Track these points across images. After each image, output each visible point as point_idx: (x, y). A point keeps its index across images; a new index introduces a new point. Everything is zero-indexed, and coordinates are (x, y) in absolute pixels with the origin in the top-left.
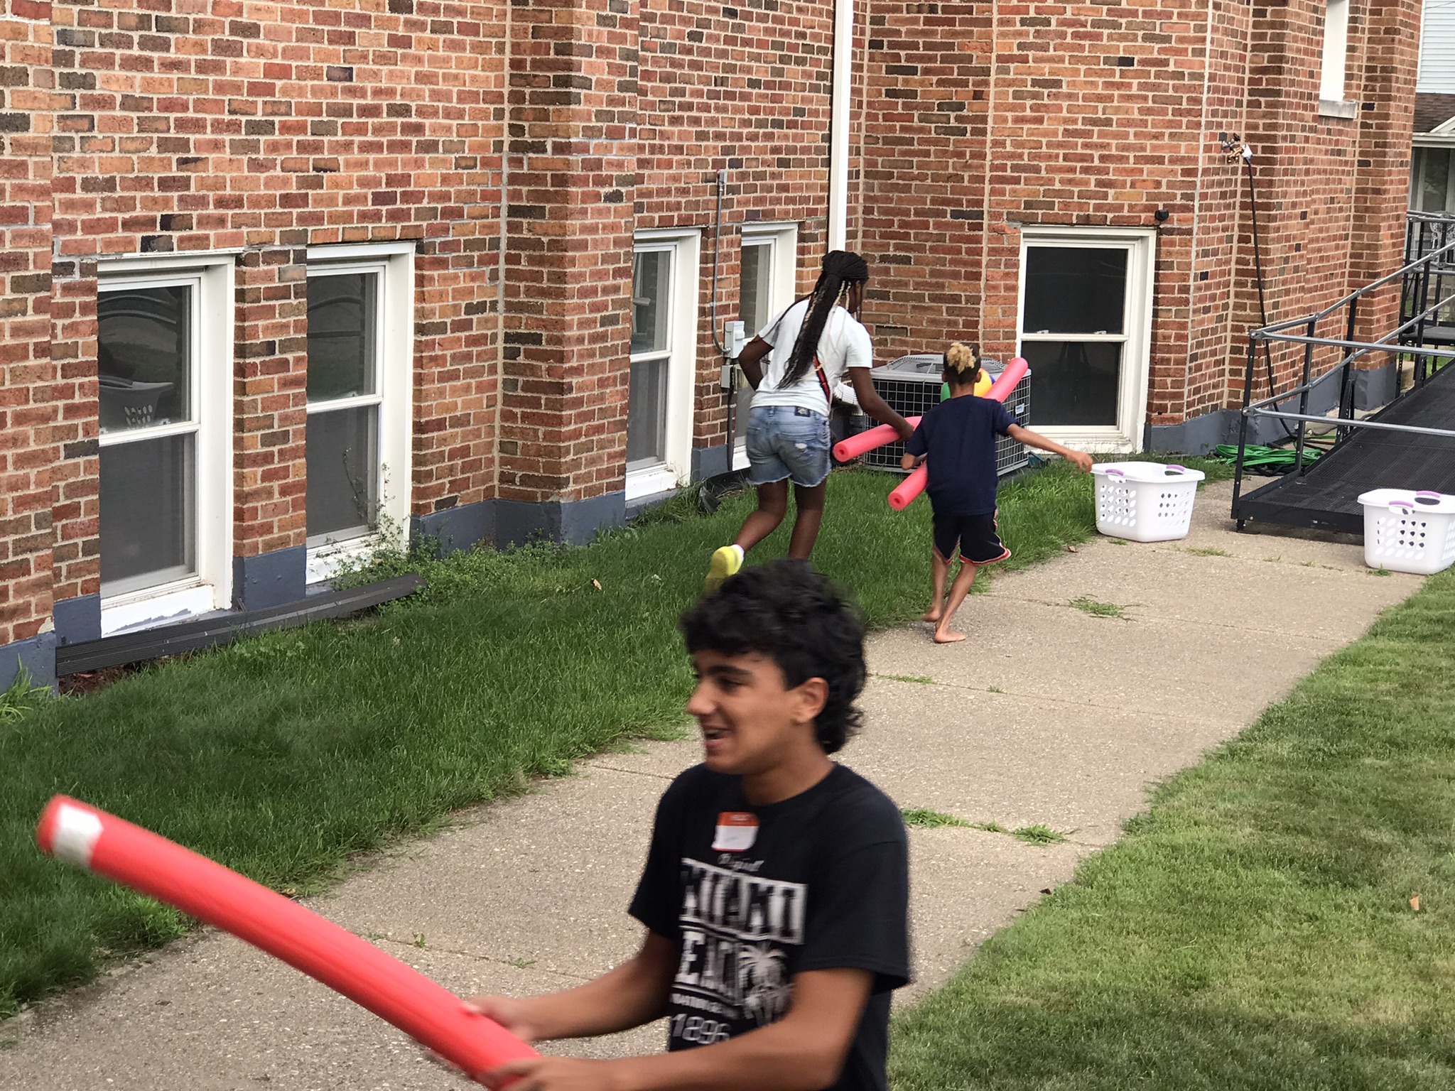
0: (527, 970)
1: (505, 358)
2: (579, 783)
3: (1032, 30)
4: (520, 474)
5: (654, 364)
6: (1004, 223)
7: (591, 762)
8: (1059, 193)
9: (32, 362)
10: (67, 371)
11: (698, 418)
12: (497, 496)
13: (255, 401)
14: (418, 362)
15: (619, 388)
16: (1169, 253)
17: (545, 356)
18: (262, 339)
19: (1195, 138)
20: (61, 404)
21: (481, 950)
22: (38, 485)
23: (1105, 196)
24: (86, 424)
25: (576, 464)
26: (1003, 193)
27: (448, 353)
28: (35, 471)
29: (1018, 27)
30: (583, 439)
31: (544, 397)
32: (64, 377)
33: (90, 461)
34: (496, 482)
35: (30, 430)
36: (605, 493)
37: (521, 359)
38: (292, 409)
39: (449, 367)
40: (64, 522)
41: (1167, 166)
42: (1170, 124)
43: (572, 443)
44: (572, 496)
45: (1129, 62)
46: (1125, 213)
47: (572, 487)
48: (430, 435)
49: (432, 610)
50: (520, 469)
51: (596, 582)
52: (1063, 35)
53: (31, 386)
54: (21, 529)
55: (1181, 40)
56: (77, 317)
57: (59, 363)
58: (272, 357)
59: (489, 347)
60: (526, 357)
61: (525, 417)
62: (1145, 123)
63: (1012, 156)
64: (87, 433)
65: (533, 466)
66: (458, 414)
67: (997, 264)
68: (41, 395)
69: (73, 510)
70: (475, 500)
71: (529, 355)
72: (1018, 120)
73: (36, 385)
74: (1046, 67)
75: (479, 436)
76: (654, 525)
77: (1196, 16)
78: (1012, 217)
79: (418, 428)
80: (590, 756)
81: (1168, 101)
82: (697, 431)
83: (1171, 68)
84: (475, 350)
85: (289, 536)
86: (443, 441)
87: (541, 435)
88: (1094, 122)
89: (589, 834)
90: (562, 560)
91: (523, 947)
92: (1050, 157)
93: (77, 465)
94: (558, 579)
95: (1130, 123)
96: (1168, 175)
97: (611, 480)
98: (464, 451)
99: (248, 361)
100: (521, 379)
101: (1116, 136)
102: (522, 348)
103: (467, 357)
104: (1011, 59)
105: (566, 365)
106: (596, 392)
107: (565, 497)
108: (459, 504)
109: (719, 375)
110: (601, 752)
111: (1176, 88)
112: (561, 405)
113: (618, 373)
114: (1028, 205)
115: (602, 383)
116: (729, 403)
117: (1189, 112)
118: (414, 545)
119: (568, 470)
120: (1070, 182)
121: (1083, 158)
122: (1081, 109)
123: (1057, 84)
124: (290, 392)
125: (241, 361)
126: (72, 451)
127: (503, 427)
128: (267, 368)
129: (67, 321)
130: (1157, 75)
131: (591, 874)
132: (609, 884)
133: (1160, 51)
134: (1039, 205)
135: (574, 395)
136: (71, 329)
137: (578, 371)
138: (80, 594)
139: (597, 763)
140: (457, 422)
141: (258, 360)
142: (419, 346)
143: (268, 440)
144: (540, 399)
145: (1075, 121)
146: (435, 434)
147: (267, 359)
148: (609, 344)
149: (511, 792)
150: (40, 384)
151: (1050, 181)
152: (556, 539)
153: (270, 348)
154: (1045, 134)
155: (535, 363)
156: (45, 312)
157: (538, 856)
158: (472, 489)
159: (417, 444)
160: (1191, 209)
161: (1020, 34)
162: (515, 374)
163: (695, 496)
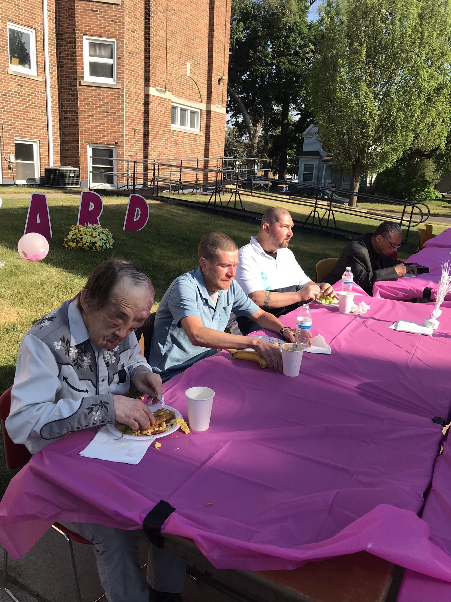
3: (87, 105)
6: (83, 143)
8: (95, 138)
16: (119, 150)
19: (123, 128)
23: (105, 138)
26: (83, 137)
29: (84, 105)
41: (117, 133)
42: (117, 125)
45: (108, 112)
46: (109, 142)
52: (93, 107)
55: (118, 109)
62: (112, 125)
63: (84, 130)
67: (83, 151)
72: (85, 123)
74: (90, 113)
77: (121, 104)
78: (85, 142)
81: (117, 120)
83: (117, 114)
88: (101, 124)
92: (92, 130)
95: (109, 124)
96: (118, 136)
101: (106, 127)
104: (83, 111)
111: (118, 118)
114: (88, 139)
117: (121, 123)
120: (97, 135)
121: (99, 131)
122: (98, 121)
123: (93, 116)
130: (114, 115)
133: (114, 111)
134: (91, 140)
145: (97, 124)
151: (93, 135)
154: (91, 126)
160: (123, 142)
161: (84, 106)
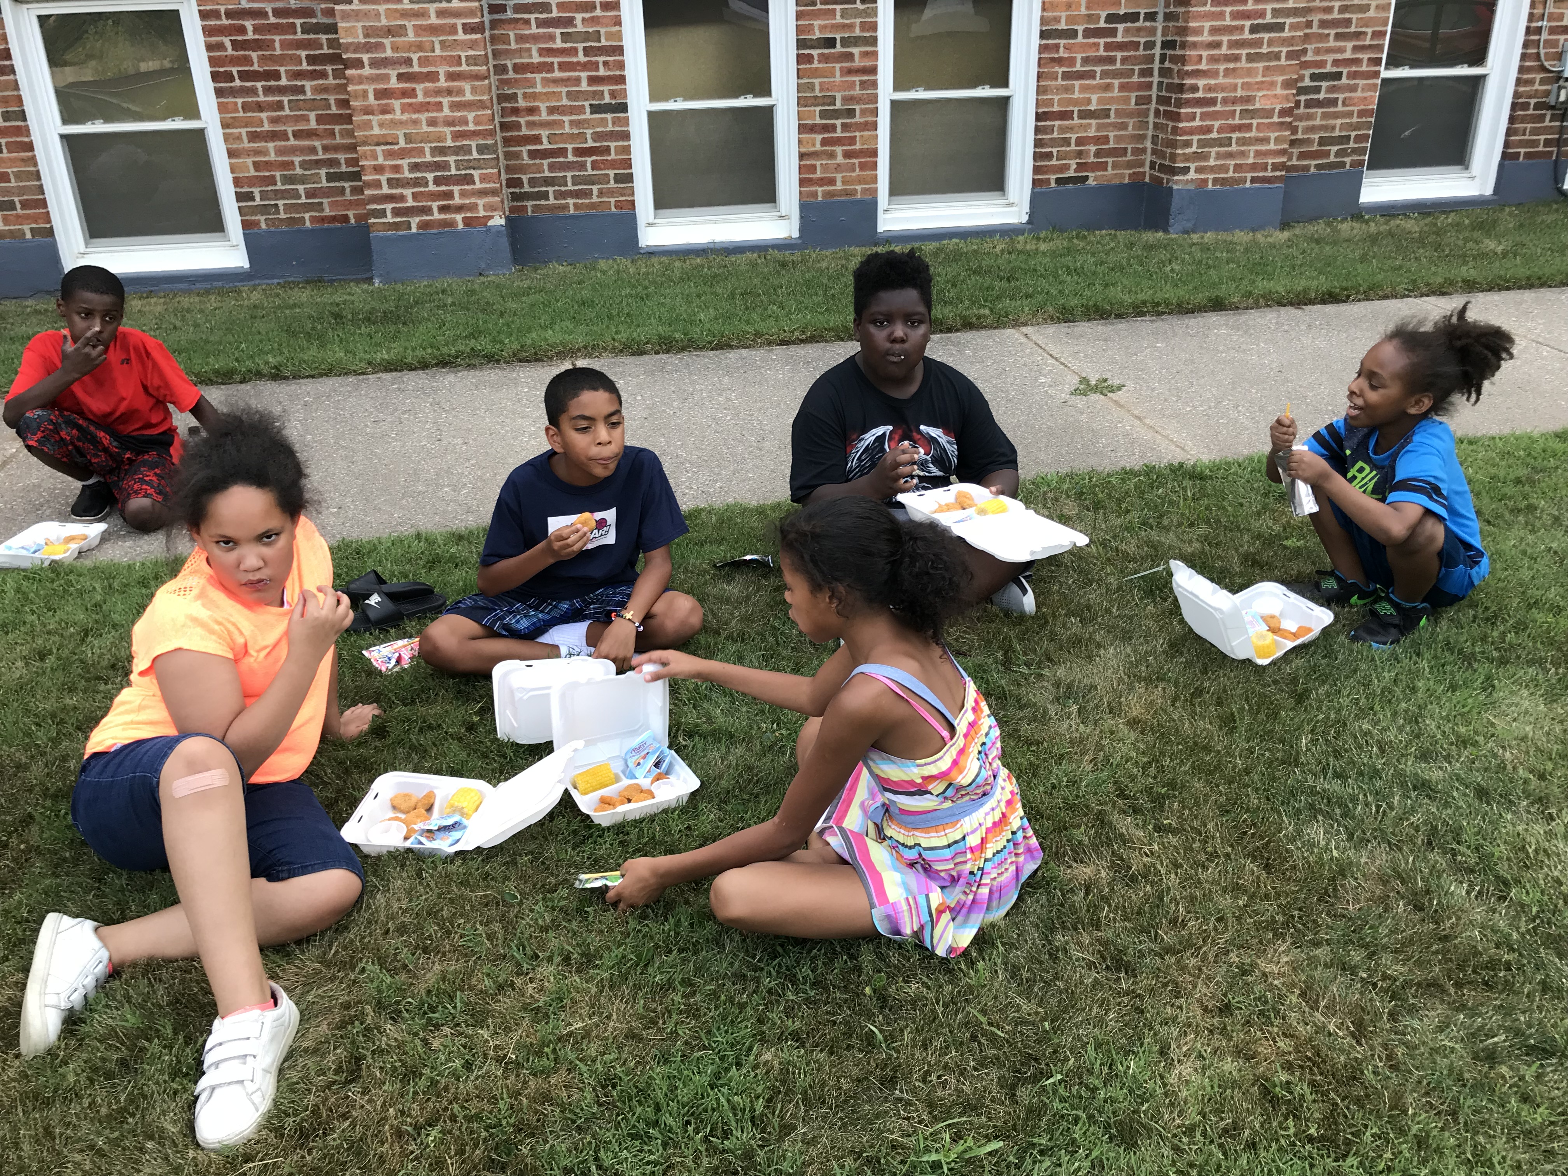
1: (1159, 62)
4: (1159, 162)
5: (1445, 80)
9: (461, 37)
10: (589, 51)
11: (1508, 132)
13: (811, 84)
17: (1177, 60)
18: (822, 35)
20: (584, 74)
22: (476, 123)
24: (612, 90)
25: (1200, 157)
27: (1076, 56)
28: (473, 114)
30: (1214, 135)
31: (1174, 96)
32: (585, 55)
33: (618, 117)
34: (1147, 169)
36: (1249, 186)
37: (1167, 63)
38: (859, 92)
39: (1079, 68)
40: (594, 158)
43: (1196, 137)
44: (1192, 184)
47: (1193, 176)
48: (1055, 123)
50: (1159, 158)
53: (463, 54)
54: (462, 153)
56: (598, 13)
57: (580, 46)
58: (832, 51)
59: (1141, 52)
60: (1169, 61)
61: (1164, 113)
64: (614, 97)
65: (1164, 156)
66: (1092, 108)
69: (601, 151)
70: (1116, 181)
75: (1123, 129)
82: (1506, 144)
84: (1119, 54)
85: (856, 190)
86: (1069, 129)
87: (1169, 129)
93: (603, 119)
98: (1100, 140)
99: (807, 52)
100: (1165, 81)
102: (1168, 53)
103: (1108, 60)
105: (1189, 68)
106: (1239, 94)
107: (1179, 183)
108: (1091, 182)
109: (1547, 93)
112: (1181, 103)
113: (1280, 78)
115: (1250, 87)
116: (1562, 121)
119: (1188, 161)
124: (856, 78)
125: (801, 51)
126: (598, 109)
127: (1154, 123)
128: (828, 59)
135: (1200, 95)
136: (593, 21)
138: (613, 209)
140: (1088, 115)
141: (819, 52)
143: (831, 115)
144: (1172, 98)
146: (1060, 123)
147: (826, 51)
153: (830, 43)
155: (1173, 66)
158: (1110, 172)
162: (1163, 76)
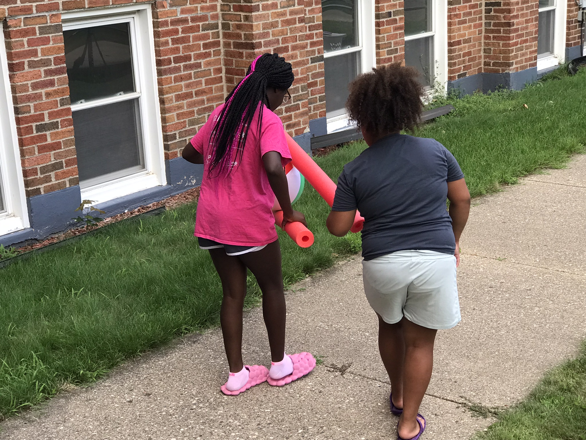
0: (503, 262)
1: (485, 13)
2: (521, 187)
4: (493, 62)
5: (549, 12)
7: (526, 178)
9: (298, 25)
10: (311, 28)
11: (568, 34)
12: (483, 71)
13: (384, 37)
14: (449, 17)
15: (534, 23)
17: (502, 11)
18: (386, 11)
20: (309, 41)
21: (484, 254)
22: (302, 74)
24: (318, 49)
25: (516, 56)
27: (462, 12)
28: (300, 68)
30: (519, 46)
31: (502, 29)
32: (309, 30)
33: (320, 64)
34: (482, 66)
35: (298, 52)
36: (528, 68)
37: (492, 13)
38: (399, 39)
39: (462, 19)
40: (312, 88)
43: (514, 47)
44: (515, 70)
47: (514, 66)
48: (455, 47)
49: (458, 119)
50: (493, 59)
51: (526, 105)
53: (298, 35)
54: (296, 92)
56: (314, 6)
57: (307, 25)
58: (390, 18)
59: (479, 9)
60: (494, 12)
61: (494, 37)
64: (319, 53)
65: (498, 58)
66: (466, 38)
68: (302, 38)
69: (314, 84)
70: (474, 73)
71: (495, 11)
73: (299, 34)
75: (475, 47)
76: (549, 80)
79: (450, 44)
80: (526, 176)
82: (568, 40)
84: (473, 10)
86: (460, 50)
87: (501, 45)
89: (526, 207)
90: (511, 97)
91: (501, 253)
93: (315, 66)
94: (509, 105)
97: (531, 62)
98: (469, 53)
99: (381, 20)
100: (492, 22)
102: (493, 8)
103: (470, 14)
105: (511, 15)
106: (524, 25)
107: (512, 70)
108: (467, 75)
109: (577, 15)
110: (530, 174)
112: (510, 32)
113: (534, 17)
115: (527, 21)
116: (582, 27)
118: (449, 93)
119: (513, 59)
124: (398, 32)
125: (378, 20)
126: (314, 60)
127: (485, 43)
128: (389, 23)
129: (310, 8)
131: (528, 224)
132: (535, 227)
135: (515, 27)
136: (312, 11)
137: (516, 17)
138: (318, 117)
139: (529, 179)
140: (466, 41)
141: (384, 20)
142: (449, 10)
143: (390, 52)
144: (500, 29)
146: (457, 47)
147: (388, 19)
148: (530, 5)
149: (493, 191)
150: (301, 34)
152: (508, 89)
153: (389, 14)
155: (498, 14)
156: (302, 5)
157: (505, 217)
158: (473, 69)
159: (450, 51)
162: (490, 20)
163: (567, 68)
